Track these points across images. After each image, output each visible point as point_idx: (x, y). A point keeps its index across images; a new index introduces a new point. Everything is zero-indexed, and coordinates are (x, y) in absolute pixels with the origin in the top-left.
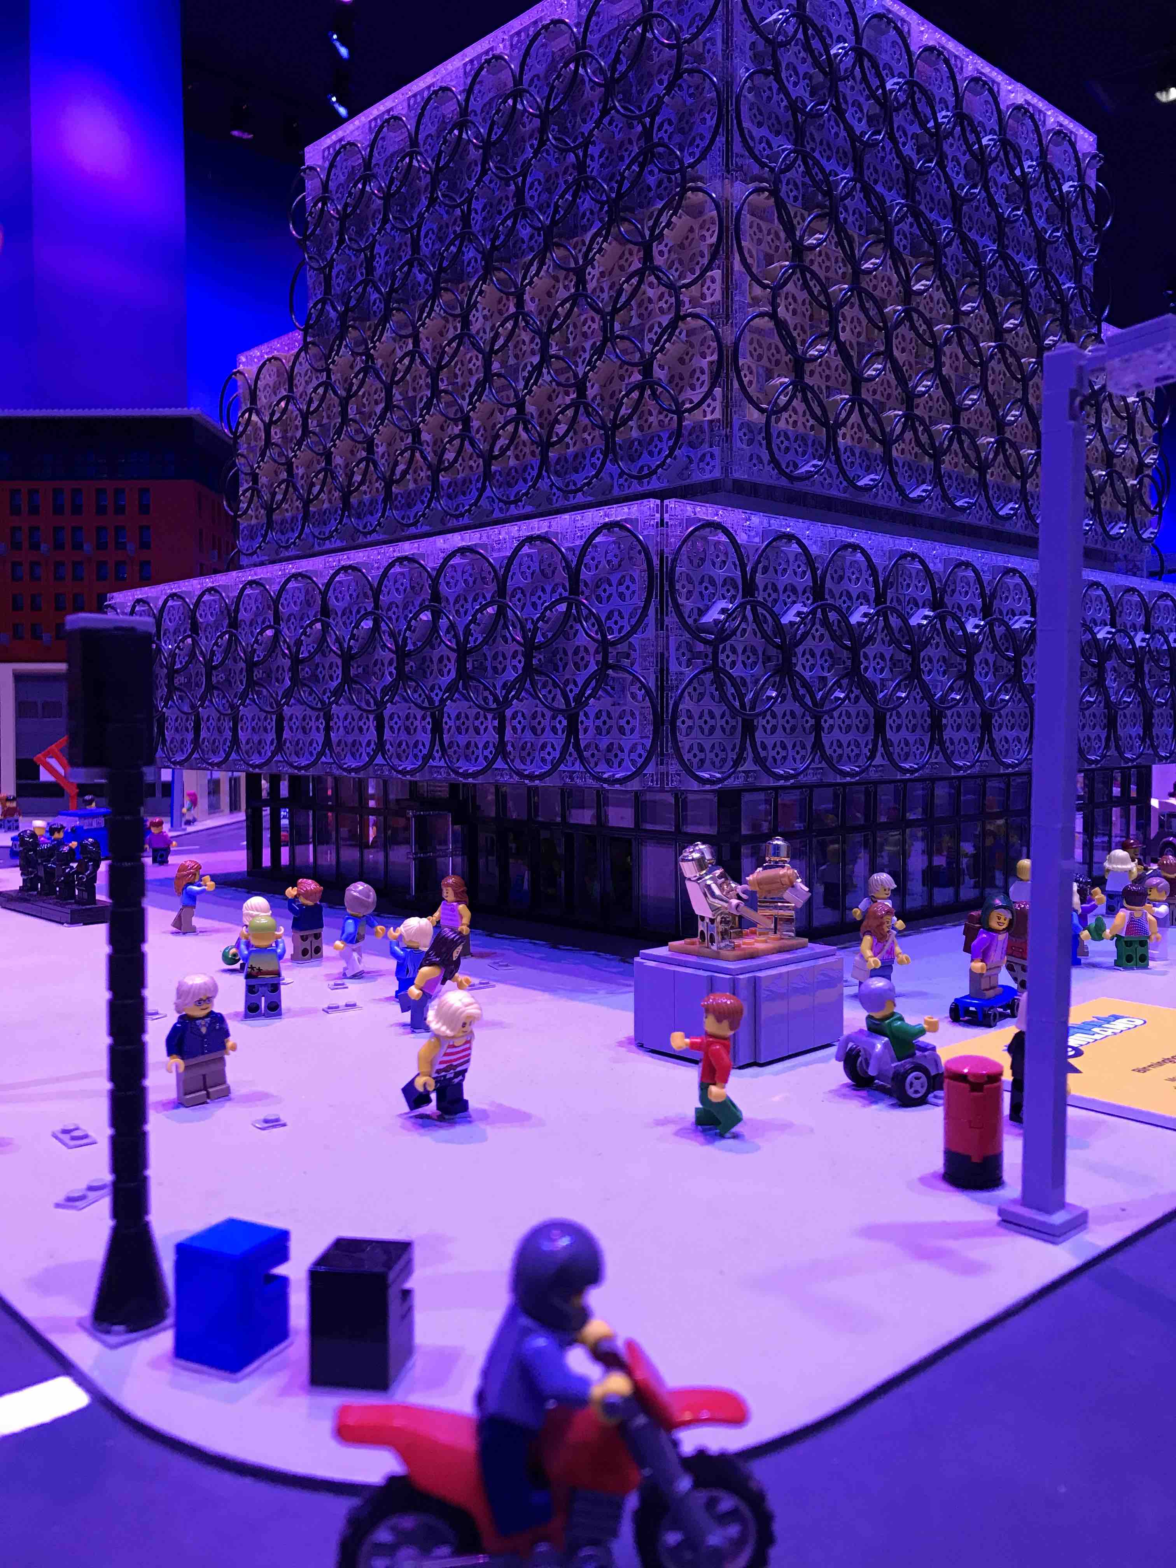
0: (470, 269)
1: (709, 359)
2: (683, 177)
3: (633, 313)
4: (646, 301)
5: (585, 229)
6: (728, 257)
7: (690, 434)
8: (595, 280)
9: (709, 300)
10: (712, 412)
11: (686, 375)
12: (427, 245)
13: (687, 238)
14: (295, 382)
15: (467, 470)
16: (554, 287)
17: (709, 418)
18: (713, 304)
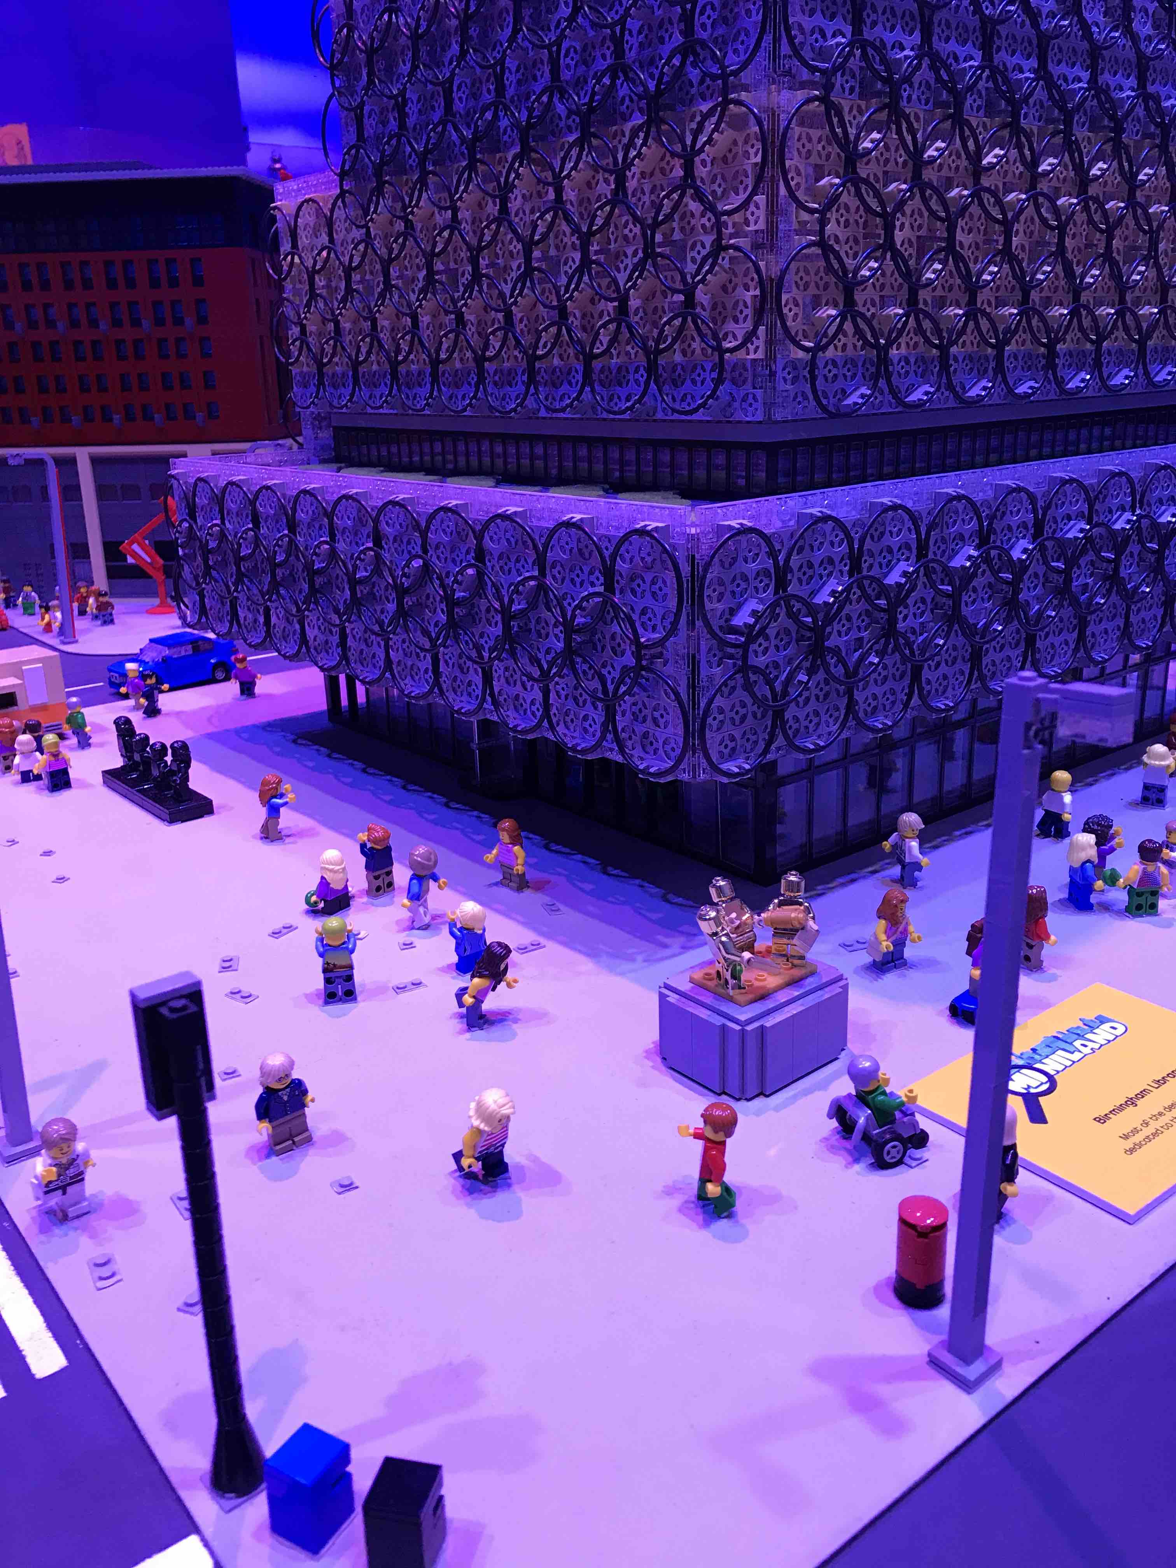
0: (506, 138)
1: (752, 293)
2: (725, 84)
3: (675, 225)
4: (688, 214)
5: (625, 118)
6: (773, 180)
7: (733, 371)
8: (635, 179)
9: (752, 228)
10: (755, 352)
11: (729, 306)
12: (460, 99)
13: (730, 151)
14: (335, 227)
15: (512, 359)
16: (594, 177)
17: (752, 356)
18: (756, 231)
